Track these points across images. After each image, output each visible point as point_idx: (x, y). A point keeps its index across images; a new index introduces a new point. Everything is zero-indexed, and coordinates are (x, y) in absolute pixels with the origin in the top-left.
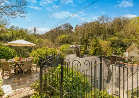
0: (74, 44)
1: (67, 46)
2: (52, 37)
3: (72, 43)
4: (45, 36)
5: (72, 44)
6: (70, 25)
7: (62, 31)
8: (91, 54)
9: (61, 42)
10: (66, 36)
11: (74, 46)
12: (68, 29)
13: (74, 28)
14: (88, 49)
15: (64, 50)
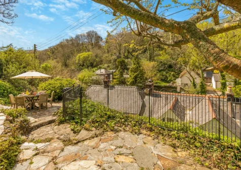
0: (104, 68)
1: (91, 73)
2: (63, 55)
3: (101, 66)
4: (49, 53)
5: (100, 68)
6: (96, 34)
7: (82, 44)
8: (129, 83)
9: (81, 65)
10: (89, 55)
11: (103, 71)
12: (93, 42)
13: (104, 40)
14: (125, 76)
15: (85, 78)
